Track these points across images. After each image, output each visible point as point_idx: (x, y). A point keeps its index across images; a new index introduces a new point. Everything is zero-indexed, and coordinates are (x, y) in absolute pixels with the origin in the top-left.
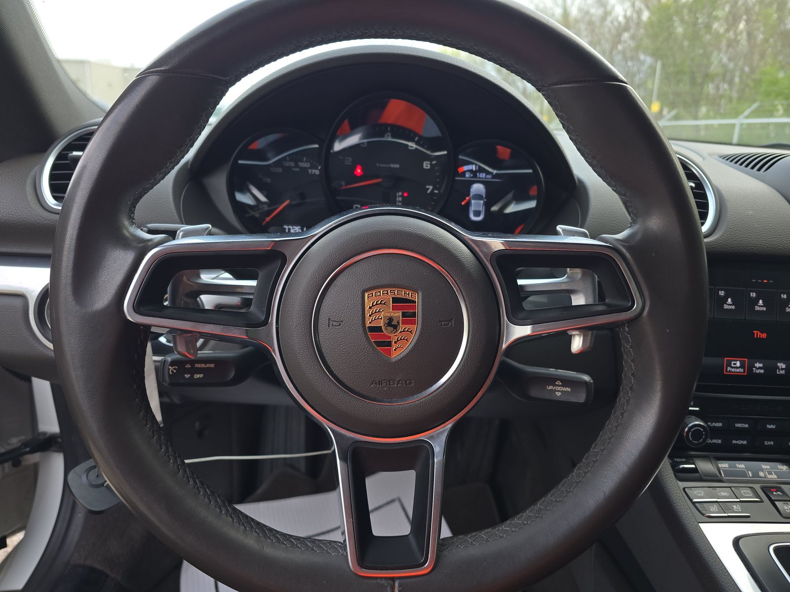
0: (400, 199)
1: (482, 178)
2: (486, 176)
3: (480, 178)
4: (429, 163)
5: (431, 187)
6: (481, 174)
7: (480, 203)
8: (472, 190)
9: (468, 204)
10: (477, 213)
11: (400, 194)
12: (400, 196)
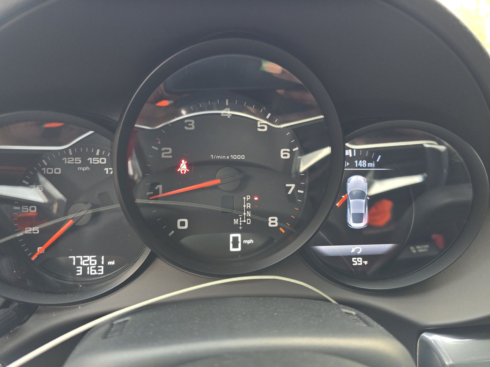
0: (249, 206)
1: (362, 167)
2: (367, 164)
3: (359, 167)
4: (288, 150)
5: (293, 186)
6: (361, 161)
7: (361, 203)
8: (349, 185)
9: (345, 205)
10: (358, 218)
11: (249, 197)
12: (249, 201)
